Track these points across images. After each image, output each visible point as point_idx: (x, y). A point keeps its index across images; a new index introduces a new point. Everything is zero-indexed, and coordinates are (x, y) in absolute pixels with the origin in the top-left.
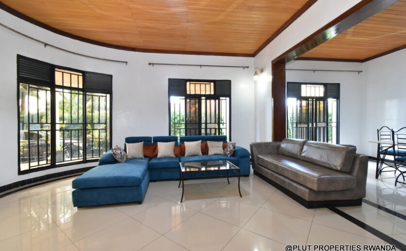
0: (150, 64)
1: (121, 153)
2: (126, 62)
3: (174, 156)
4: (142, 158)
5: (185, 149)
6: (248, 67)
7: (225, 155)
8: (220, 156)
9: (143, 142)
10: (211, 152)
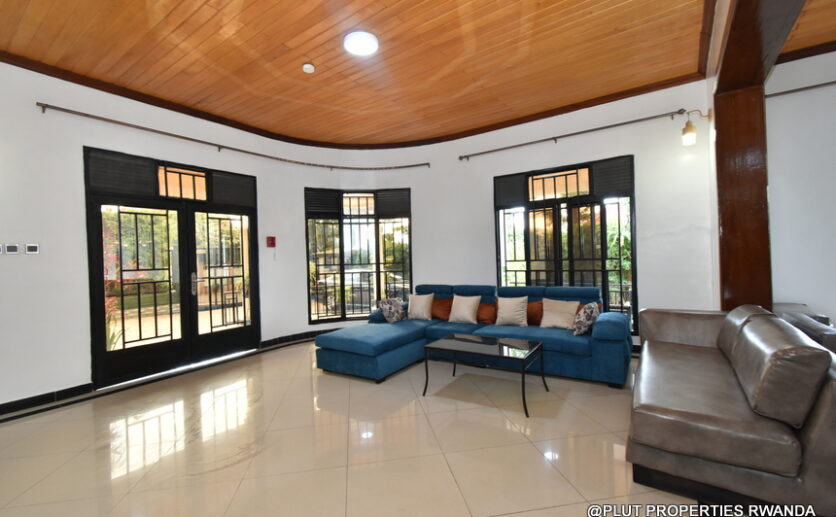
0: (461, 158)
1: (390, 308)
2: (428, 164)
3: (475, 322)
6: (681, 111)
9: (433, 294)
10: (547, 321)
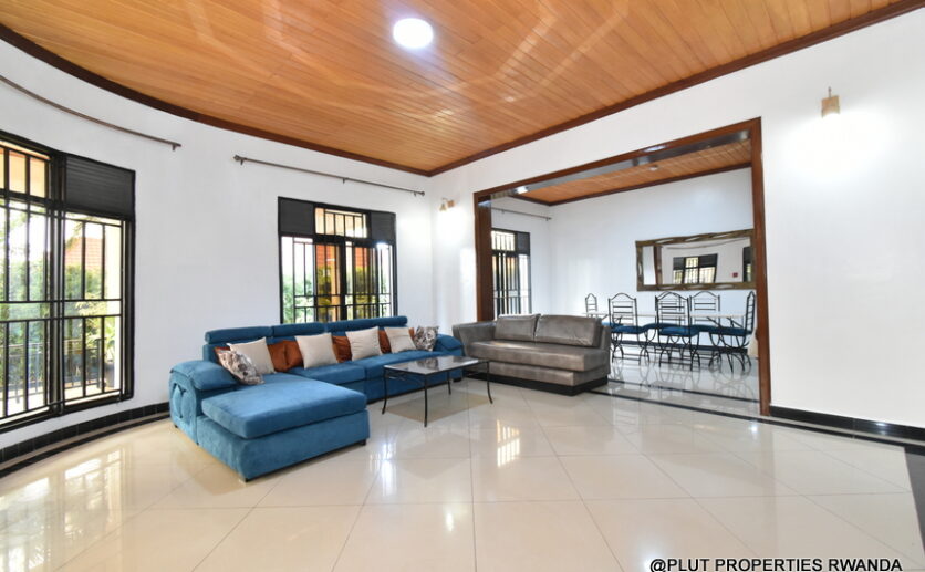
0: (237, 159)
4: (272, 374)
5: (349, 347)
6: (423, 193)
7: (421, 349)
8: (409, 353)
9: (264, 339)
10: (397, 347)
